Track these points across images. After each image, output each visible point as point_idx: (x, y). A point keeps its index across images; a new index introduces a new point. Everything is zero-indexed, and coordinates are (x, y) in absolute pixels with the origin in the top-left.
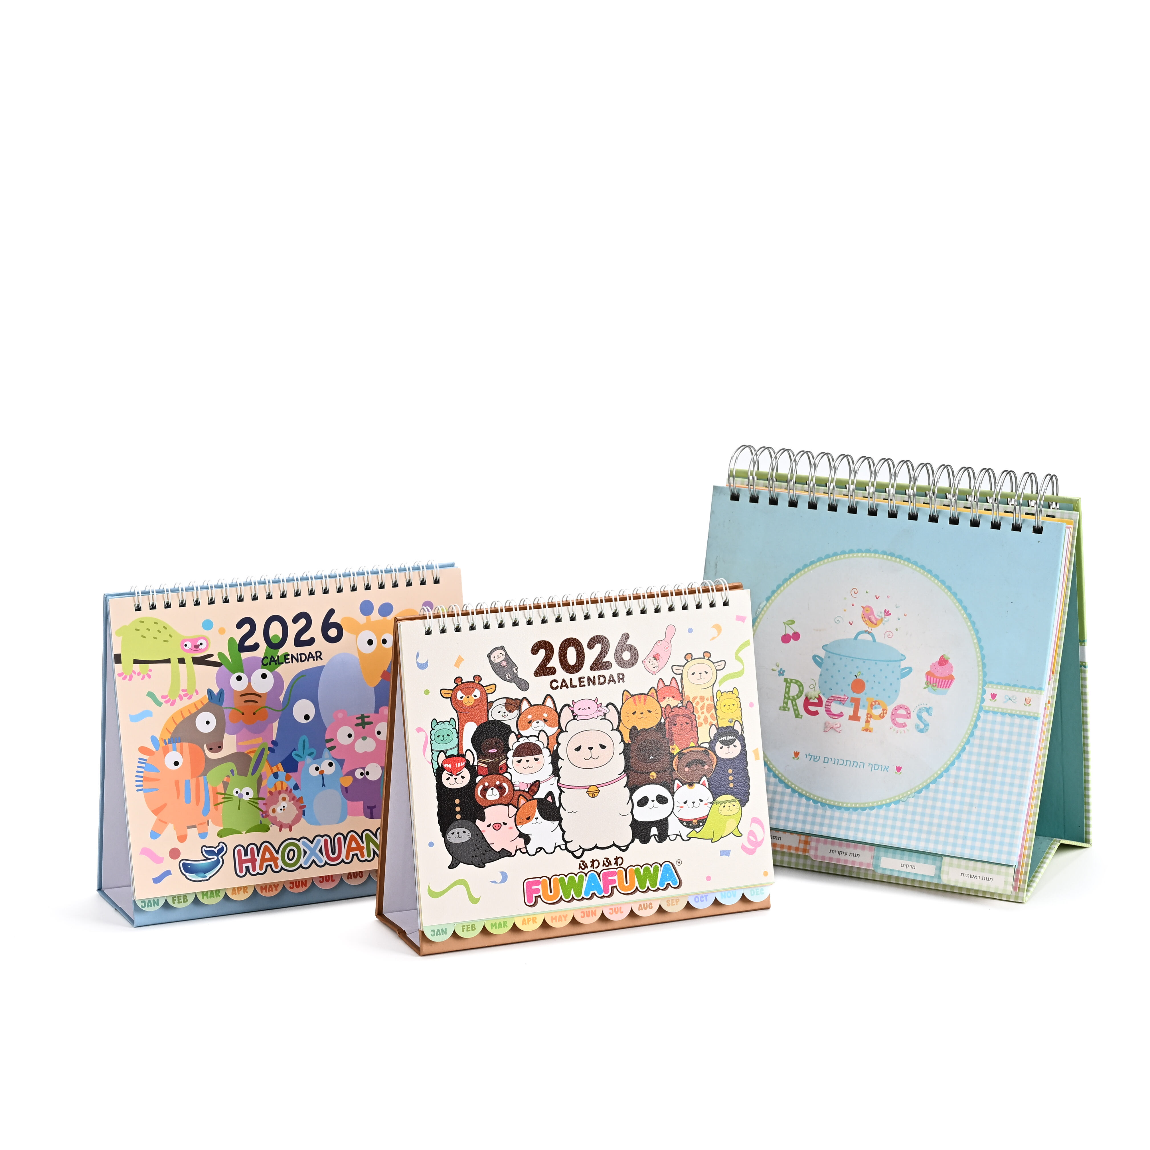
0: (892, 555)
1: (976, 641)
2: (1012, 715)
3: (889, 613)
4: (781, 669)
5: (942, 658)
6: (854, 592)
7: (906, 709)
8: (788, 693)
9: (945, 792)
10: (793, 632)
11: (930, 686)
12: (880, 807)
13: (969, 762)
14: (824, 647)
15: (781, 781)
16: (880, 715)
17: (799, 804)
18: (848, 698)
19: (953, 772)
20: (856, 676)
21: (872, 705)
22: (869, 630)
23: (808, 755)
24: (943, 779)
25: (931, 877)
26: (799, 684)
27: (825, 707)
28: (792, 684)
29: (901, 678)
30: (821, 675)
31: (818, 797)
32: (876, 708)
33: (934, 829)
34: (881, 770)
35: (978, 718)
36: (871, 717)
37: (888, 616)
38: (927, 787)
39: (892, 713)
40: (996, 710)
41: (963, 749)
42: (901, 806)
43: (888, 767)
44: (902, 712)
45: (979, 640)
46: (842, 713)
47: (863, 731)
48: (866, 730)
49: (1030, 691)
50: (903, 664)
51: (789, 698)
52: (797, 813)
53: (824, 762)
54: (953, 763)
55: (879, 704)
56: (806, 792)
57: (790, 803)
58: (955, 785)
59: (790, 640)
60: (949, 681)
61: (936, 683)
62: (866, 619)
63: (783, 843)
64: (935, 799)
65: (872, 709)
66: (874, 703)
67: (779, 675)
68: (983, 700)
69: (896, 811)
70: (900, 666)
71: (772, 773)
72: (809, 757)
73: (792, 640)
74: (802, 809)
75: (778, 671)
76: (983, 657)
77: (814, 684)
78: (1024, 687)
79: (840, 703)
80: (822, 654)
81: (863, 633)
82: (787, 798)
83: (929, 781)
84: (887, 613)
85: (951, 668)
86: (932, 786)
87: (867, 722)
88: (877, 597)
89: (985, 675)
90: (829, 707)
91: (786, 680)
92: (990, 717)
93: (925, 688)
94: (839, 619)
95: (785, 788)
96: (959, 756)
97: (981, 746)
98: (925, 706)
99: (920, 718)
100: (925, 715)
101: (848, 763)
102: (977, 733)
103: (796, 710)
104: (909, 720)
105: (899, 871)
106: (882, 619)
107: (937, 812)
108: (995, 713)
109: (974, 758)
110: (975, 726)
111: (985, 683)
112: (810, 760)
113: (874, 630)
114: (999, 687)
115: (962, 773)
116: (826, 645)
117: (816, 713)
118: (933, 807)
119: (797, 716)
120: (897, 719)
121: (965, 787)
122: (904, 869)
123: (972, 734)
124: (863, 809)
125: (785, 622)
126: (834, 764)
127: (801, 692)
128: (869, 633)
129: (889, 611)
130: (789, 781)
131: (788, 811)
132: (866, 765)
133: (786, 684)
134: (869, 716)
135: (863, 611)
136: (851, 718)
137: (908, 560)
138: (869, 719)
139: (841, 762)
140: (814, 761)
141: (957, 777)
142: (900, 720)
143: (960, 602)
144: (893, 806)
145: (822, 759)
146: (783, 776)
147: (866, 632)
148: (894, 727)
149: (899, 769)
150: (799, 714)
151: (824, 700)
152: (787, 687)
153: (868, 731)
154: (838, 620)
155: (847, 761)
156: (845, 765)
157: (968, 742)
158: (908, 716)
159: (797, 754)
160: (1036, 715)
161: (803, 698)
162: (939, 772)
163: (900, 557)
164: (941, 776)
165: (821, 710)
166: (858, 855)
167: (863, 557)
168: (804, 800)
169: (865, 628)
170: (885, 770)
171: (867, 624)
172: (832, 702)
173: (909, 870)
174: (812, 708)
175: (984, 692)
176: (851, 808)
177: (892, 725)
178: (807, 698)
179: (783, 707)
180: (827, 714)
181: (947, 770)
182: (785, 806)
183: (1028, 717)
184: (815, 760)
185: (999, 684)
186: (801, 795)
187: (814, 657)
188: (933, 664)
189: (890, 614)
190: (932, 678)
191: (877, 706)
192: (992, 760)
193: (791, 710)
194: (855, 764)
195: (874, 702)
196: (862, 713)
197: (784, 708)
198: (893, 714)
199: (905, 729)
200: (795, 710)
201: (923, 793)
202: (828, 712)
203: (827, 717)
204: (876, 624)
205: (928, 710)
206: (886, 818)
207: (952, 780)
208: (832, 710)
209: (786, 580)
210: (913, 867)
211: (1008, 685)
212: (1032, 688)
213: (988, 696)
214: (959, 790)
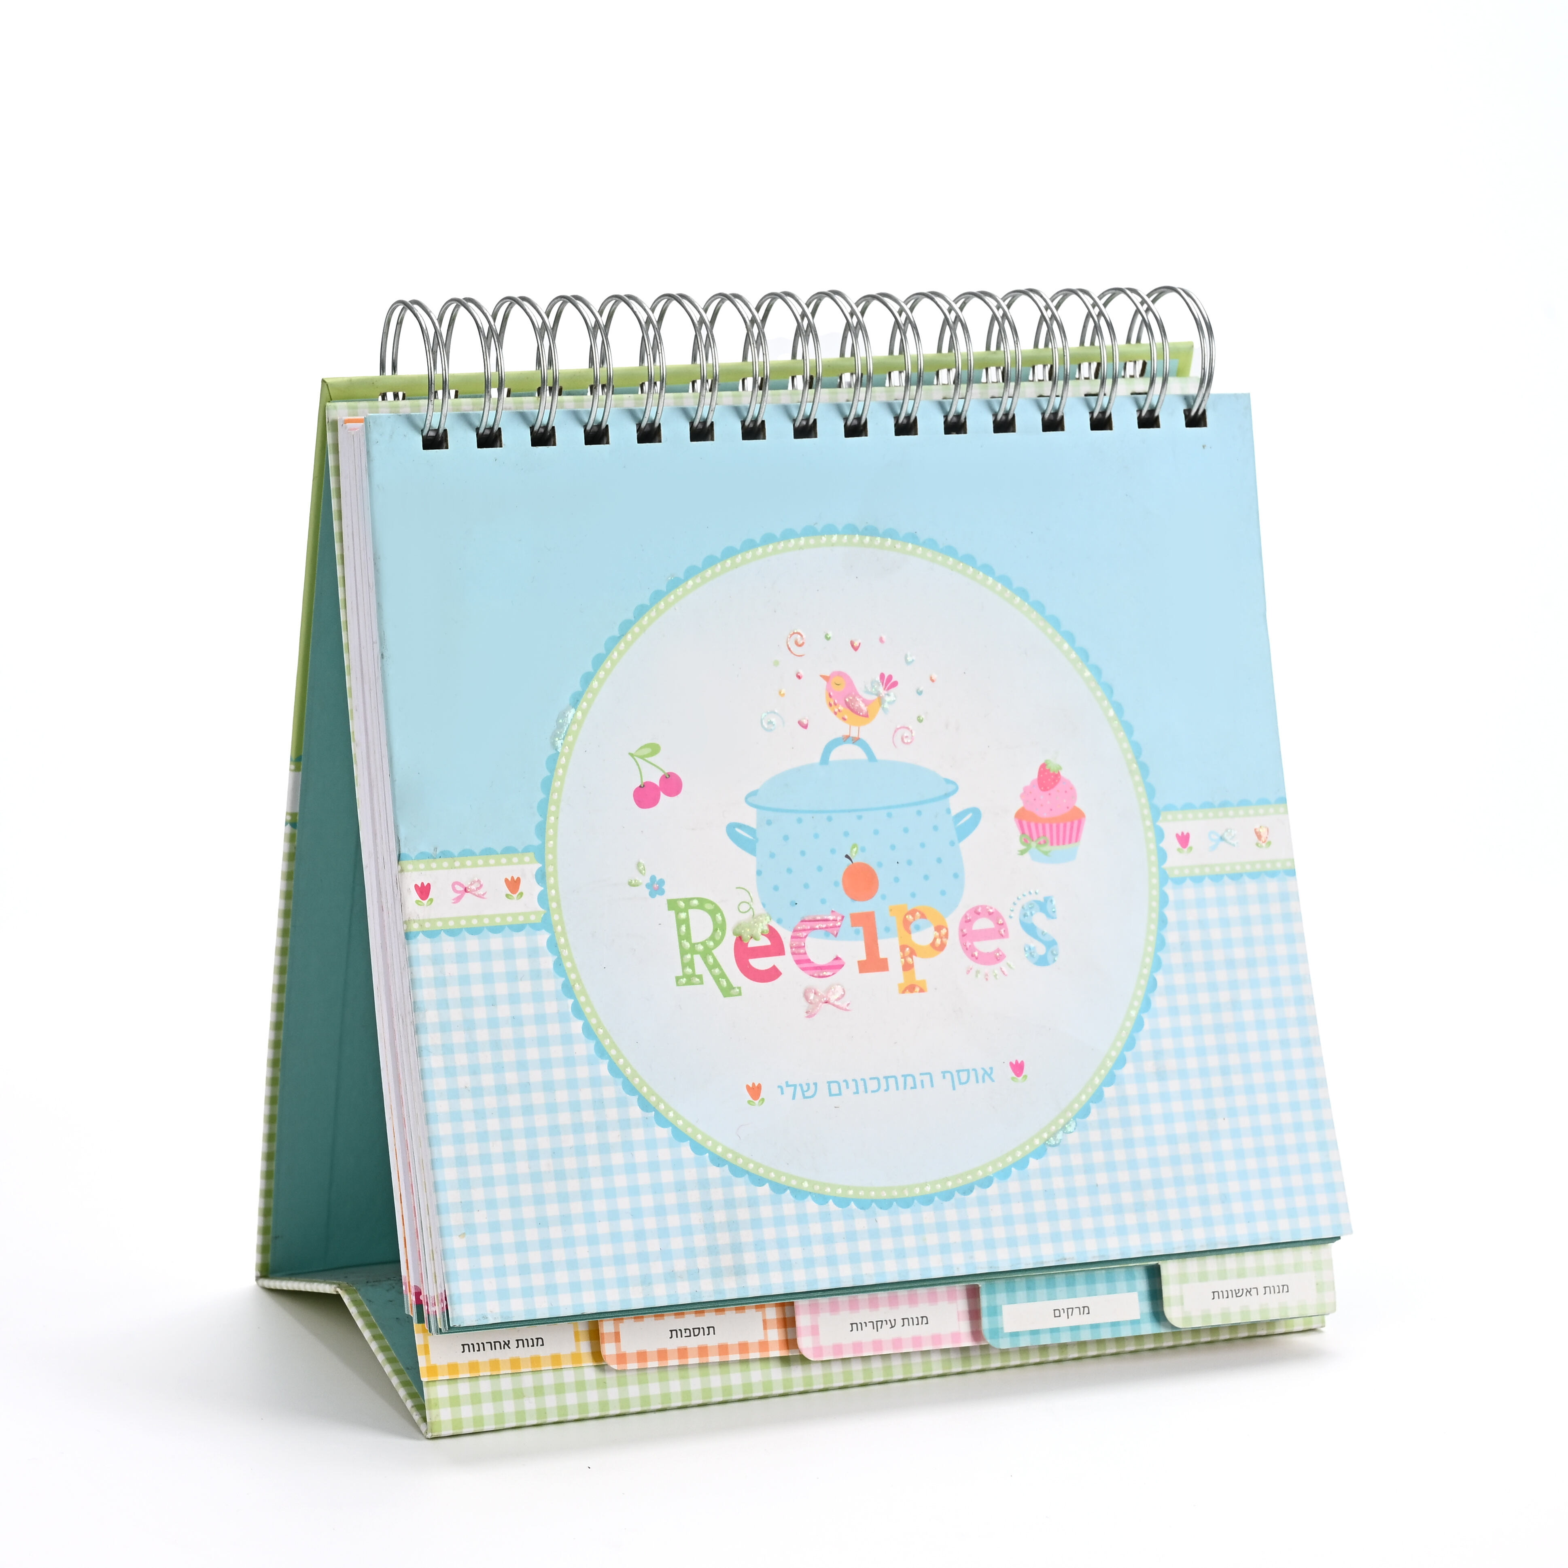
0: (871, 531)
1: (1111, 713)
2: (1236, 877)
3: (894, 680)
4: (653, 878)
5: (1043, 769)
6: (796, 643)
7: (993, 915)
8: (688, 936)
9: (1144, 1099)
10: (661, 774)
11: (1034, 844)
12: (1005, 1174)
13: (1174, 1011)
14: (751, 798)
15: (737, 1171)
16: (933, 944)
17: (802, 1219)
18: (843, 917)
19: (1144, 1044)
20: (847, 856)
21: (906, 924)
22: (854, 734)
23: (784, 1085)
24: (1129, 1069)
25: (1134, 1322)
26: (708, 906)
27: (793, 954)
28: (690, 911)
29: (960, 840)
30: (759, 873)
31: (846, 1188)
32: (918, 928)
33: (1149, 1195)
34: (977, 1082)
35: (1164, 900)
36: (913, 953)
37: (892, 689)
38: (1098, 1097)
39: (962, 930)
40: (1197, 871)
41: (1152, 985)
42: (1053, 1159)
43: (991, 1069)
44: (983, 924)
45: (1119, 709)
46: (837, 958)
47: (904, 992)
48: (911, 988)
49: (1261, 811)
50: (957, 804)
51: (693, 950)
52: (805, 1241)
53: (831, 1095)
54: (1139, 1024)
55: (923, 916)
56: (809, 1181)
57: (779, 1221)
58: (1161, 1075)
59: (659, 795)
60: (1072, 823)
61: (1044, 835)
62: (841, 708)
63: (722, 1341)
64: (1126, 1122)
65: (910, 932)
66: (910, 917)
67: (652, 895)
68: (1162, 856)
69: (1046, 1173)
70: (948, 811)
71: (707, 1155)
72: (789, 1091)
73: (662, 795)
74: (816, 1229)
75: (648, 886)
76: (1137, 750)
77: (748, 900)
78: (1244, 803)
79: (827, 936)
80: (749, 817)
81: (840, 744)
82: (766, 1211)
83: (1097, 1081)
84: (889, 682)
85: (1070, 791)
86: (1109, 1092)
87: (907, 967)
88: (856, 644)
89: (1151, 792)
90: (802, 951)
91: (672, 905)
92: (1189, 892)
93: (1022, 852)
94: (773, 720)
95: (753, 1186)
96: (1147, 1005)
97: (1188, 967)
98: (1033, 897)
99: (1030, 929)
100: (1039, 920)
101: (892, 1081)
102: (1172, 937)
103: (720, 977)
104: (1005, 940)
105: (1053, 1331)
106: (880, 700)
107: (1142, 1153)
108: (1198, 880)
109: (1183, 1000)
110: (1163, 922)
111: (1156, 813)
112: (794, 1098)
113: (865, 732)
114: (1190, 815)
115: (1167, 1043)
116: (754, 793)
117: (773, 974)
118: (1129, 1143)
119: (728, 991)
120: (977, 944)
121: (1183, 1074)
122: (1063, 1322)
123: (1161, 944)
124: (967, 1190)
125: (633, 752)
126: (857, 1092)
127: (720, 926)
128: (856, 740)
129: (890, 677)
130: (757, 1165)
131: (782, 1244)
132: (937, 1078)
133: (677, 916)
134: (908, 952)
135: (829, 689)
136: (864, 967)
137: (913, 538)
138: (909, 960)
139: (873, 1085)
140: (805, 1097)
141: (1158, 1054)
142: (985, 946)
143: (1055, 622)
144: (1033, 1163)
145: (823, 1089)
146: (737, 1156)
147: (846, 739)
148: (976, 966)
149: (1018, 1068)
150: (730, 987)
151: (786, 936)
152: (679, 923)
153: (917, 989)
154: (770, 723)
155: (886, 1078)
156: (886, 1090)
157: (1157, 964)
158: (1000, 931)
159: (755, 1091)
160: (1288, 864)
161: (730, 941)
162: (1114, 1054)
163: (890, 534)
164: (1121, 1062)
165: (785, 962)
166: (924, 1319)
167: (801, 548)
168: (811, 1206)
169: (843, 729)
170: (986, 1077)
171: (844, 719)
172: (806, 937)
173: (1077, 1319)
174: (760, 964)
175: (1160, 835)
176: (936, 1194)
177: (968, 962)
178: (740, 939)
179: (684, 975)
180: (803, 969)
181: (1130, 1044)
182: (769, 1233)
183: (1272, 874)
184: (806, 1094)
185: (1188, 807)
186: (799, 1194)
187: (732, 830)
188: (1025, 789)
189: (895, 684)
190: (1033, 825)
191: (919, 922)
192: (1224, 996)
193: (708, 978)
194: (910, 1080)
195: (909, 913)
196: (889, 948)
197: (690, 979)
198: (964, 935)
199: (1002, 964)
200: (716, 979)
201: (1094, 1115)
202: (804, 963)
203: (807, 980)
204: (866, 716)
205: (1044, 906)
206: (1027, 1197)
207: (1149, 1066)
208: (811, 956)
209: (613, 642)
210: (1085, 1310)
211: (1208, 805)
212: (1263, 802)
213: (1171, 844)
214: (1174, 1086)
